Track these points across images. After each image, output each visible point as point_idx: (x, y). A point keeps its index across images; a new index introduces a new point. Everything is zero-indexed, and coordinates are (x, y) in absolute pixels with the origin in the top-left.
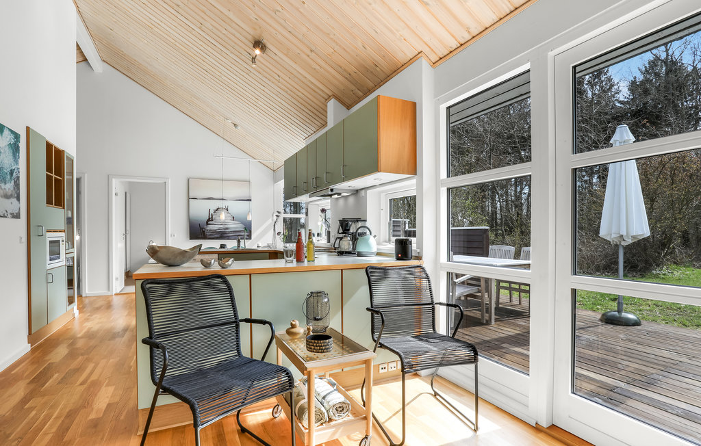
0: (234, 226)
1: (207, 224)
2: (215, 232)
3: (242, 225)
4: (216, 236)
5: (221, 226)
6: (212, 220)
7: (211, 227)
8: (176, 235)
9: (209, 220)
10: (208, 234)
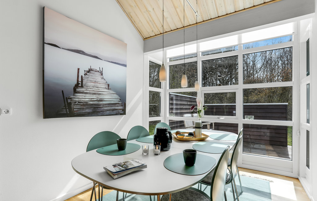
0: (109, 97)
1: (75, 91)
2: (86, 104)
3: (116, 96)
4: (88, 111)
5: (94, 97)
6: (82, 86)
7: (81, 97)
8: (11, 111)
9: (77, 86)
10: (75, 108)
